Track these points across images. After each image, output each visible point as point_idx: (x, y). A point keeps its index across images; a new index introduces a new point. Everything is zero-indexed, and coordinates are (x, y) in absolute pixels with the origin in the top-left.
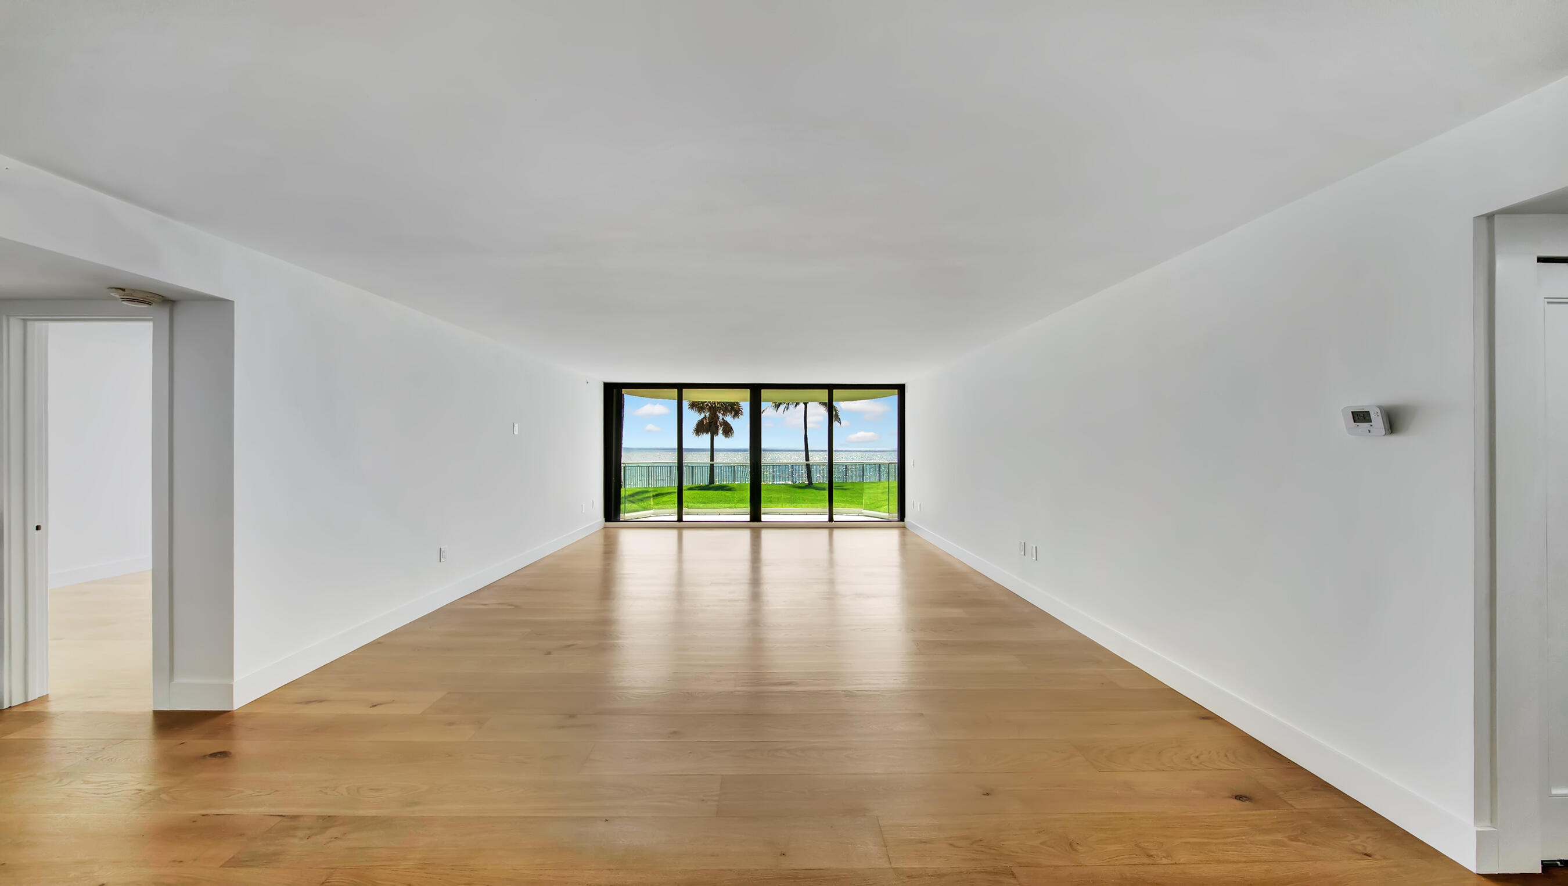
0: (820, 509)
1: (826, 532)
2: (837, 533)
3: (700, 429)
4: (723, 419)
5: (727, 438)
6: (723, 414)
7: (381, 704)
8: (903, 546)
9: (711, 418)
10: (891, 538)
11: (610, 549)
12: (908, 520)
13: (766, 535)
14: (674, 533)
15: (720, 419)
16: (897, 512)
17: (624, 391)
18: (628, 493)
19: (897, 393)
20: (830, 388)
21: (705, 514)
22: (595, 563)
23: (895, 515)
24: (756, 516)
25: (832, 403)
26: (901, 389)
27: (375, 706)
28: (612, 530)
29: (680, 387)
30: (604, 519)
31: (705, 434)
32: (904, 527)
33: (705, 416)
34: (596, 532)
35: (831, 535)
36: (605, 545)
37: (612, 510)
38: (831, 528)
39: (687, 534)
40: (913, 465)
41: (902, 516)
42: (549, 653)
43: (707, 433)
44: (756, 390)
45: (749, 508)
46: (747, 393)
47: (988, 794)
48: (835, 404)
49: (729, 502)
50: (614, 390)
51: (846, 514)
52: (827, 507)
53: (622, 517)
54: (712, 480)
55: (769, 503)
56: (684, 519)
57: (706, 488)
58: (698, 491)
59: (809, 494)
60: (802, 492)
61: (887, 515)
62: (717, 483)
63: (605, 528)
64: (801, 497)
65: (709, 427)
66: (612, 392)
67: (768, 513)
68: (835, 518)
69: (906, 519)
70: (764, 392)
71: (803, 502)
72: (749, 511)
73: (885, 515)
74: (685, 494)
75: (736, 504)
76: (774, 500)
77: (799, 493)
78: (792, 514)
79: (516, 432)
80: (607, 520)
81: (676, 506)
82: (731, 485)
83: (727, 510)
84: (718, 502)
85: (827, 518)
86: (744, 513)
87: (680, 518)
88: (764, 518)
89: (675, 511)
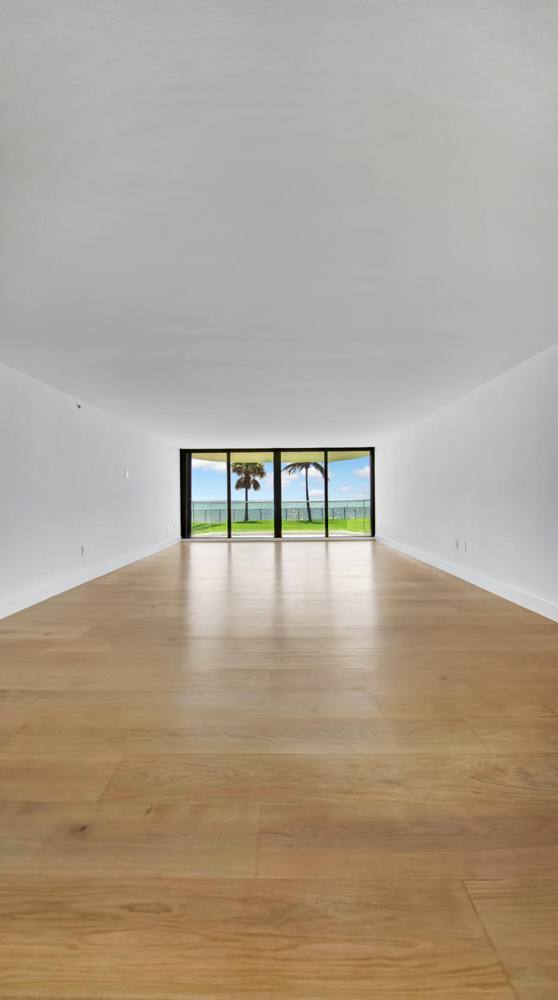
0: (319, 531)
1: (324, 543)
2: (331, 544)
3: (239, 485)
5: (256, 491)
6: (253, 476)
7: (51, 633)
8: (374, 551)
9: (245, 478)
10: (367, 546)
11: (185, 554)
12: (378, 536)
13: (285, 546)
14: (226, 545)
15: (252, 479)
16: (370, 532)
17: (193, 454)
18: (195, 525)
19: (369, 453)
20: (326, 450)
21: (245, 535)
22: (176, 560)
23: (370, 534)
24: (278, 534)
25: (327, 461)
26: (372, 450)
27: (48, 634)
28: (187, 543)
29: (228, 451)
31: (241, 489)
32: (374, 540)
33: (241, 477)
34: (176, 544)
35: (327, 546)
36: (182, 551)
37: (186, 530)
38: (327, 541)
39: (233, 545)
41: (373, 534)
42: (154, 607)
43: (243, 488)
44: (277, 452)
46: (271, 455)
47: (443, 680)
49: (259, 529)
50: (187, 454)
51: (337, 534)
52: (324, 531)
53: (192, 537)
54: (246, 518)
55: (286, 529)
56: (232, 537)
57: (243, 522)
58: (239, 524)
59: (310, 525)
60: (304, 524)
61: (363, 534)
62: (250, 520)
63: (182, 542)
64: (306, 526)
65: (245, 484)
66: (186, 456)
67: (285, 533)
68: (329, 536)
69: (375, 535)
70: (283, 454)
71: (307, 528)
72: (273, 532)
73: (362, 534)
74: (232, 525)
75: (264, 529)
76: (288, 528)
77: (303, 525)
78: (301, 534)
79: (127, 476)
80: (182, 538)
81: (227, 530)
82: (260, 521)
83: (259, 532)
84: (252, 528)
85: (324, 536)
86: (270, 533)
87: (229, 536)
88: (283, 536)
89: (226, 533)
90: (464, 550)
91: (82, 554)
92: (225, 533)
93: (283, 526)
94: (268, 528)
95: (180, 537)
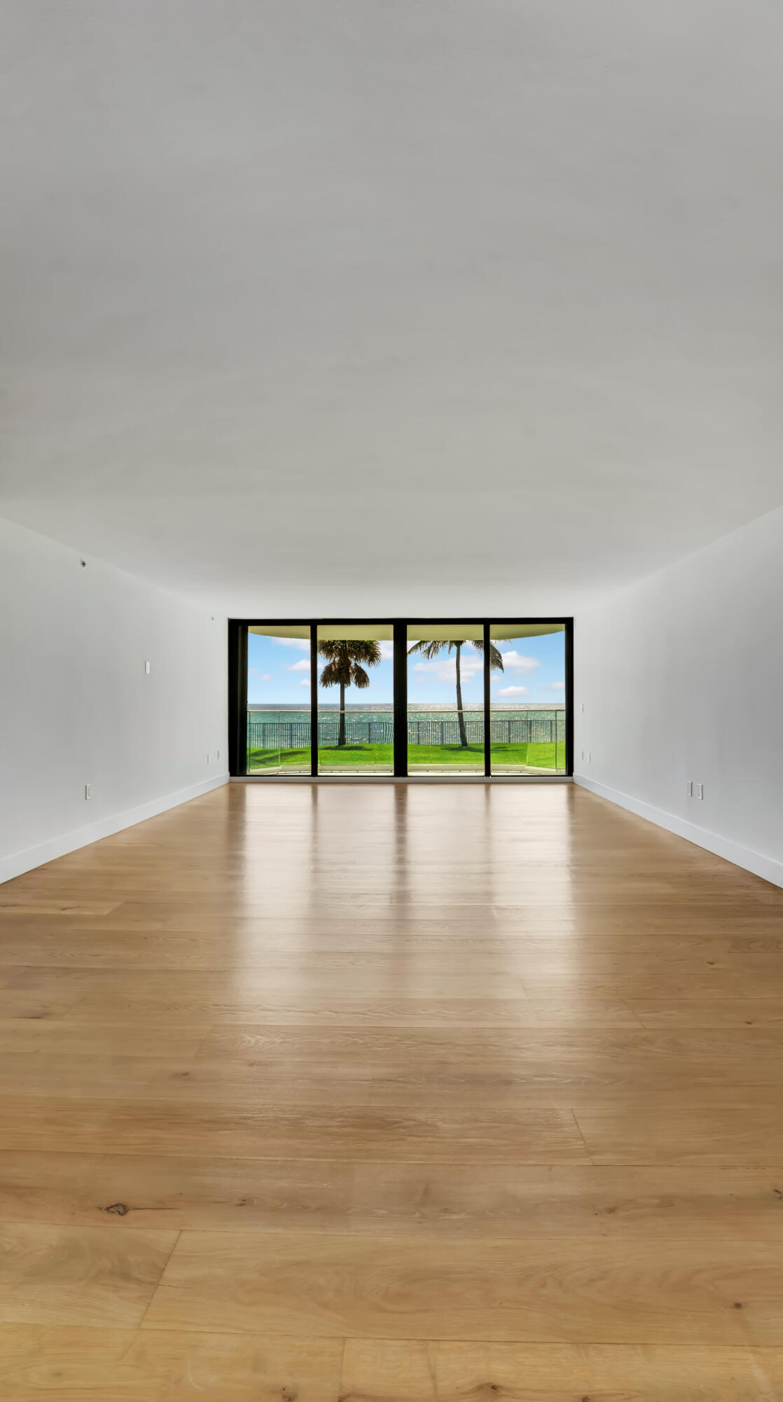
0: (475, 765)
1: (482, 787)
2: (494, 788)
3: (331, 676)
4: (356, 665)
5: (362, 689)
6: (356, 659)
7: (69, 908)
8: (571, 798)
9: (341, 663)
10: (559, 792)
11: (236, 803)
12: (578, 774)
13: (416, 795)
14: (307, 790)
15: (353, 665)
16: (565, 767)
17: (250, 628)
18: (252, 751)
19: (564, 629)
20: (487, 623)
21: (341, 771)
23: (563, 771)
24: (401, 768)
25: (489, 641)
26: (568, 623)
27: (64, 909)
28: (240, 785)
29: (314, 624)
30: (229, 773)
31: (333, 684)
32: (572, 783)
33: (334, 661)
34: (222, 786)
35: (487, 790)
36: (230, 800)
37: (238, 762)
38: (488, 784)
39: (322, 790)
40: (583, 710)
41: (570, 770)
43: (338, 681)
44: (400, 627)
45: (393, 765)
46: (390, 629)
48: (493, 642)
49: (367, 760)
50: (240, 628)
51: (508, 771)
52: (482, 764)
53: (248, 773)
54: (342, 741)
55: (416, 760)
56: (319, 774)
57: (336, 748)
58: (329, 751)
59: (463, 754)
60: (451, 752)
61: (555, 770)
62: (349, 743)
63: (230, 782)
64: (453, 756)
65: (339, 675)
66: (238, 631)
67: (415, 769)
68: (492, 774)
69: (575, 774)
70: (411, 629)
71: (455, 759)
72: (391, 765)
73: (553, 771)
74: (320, 753)
75: (376, 759)
76: (421, 758)
77: (449, 754)
78: (443, 771)
79: (148, 672)
80: (231, 775)
81: (310, 762)
82: (367, 746)
83: (367, 766)
84: (352, 759)
85: (483, 774)
86: (386, 768)
87: (314, 772)
88: (409, 774)
89: (309, 766)
90: (700, 798)
91: (86, 799)
92: (305, 767)
93: (410, 755)
94: (382, 759)
95: (227, 773)
